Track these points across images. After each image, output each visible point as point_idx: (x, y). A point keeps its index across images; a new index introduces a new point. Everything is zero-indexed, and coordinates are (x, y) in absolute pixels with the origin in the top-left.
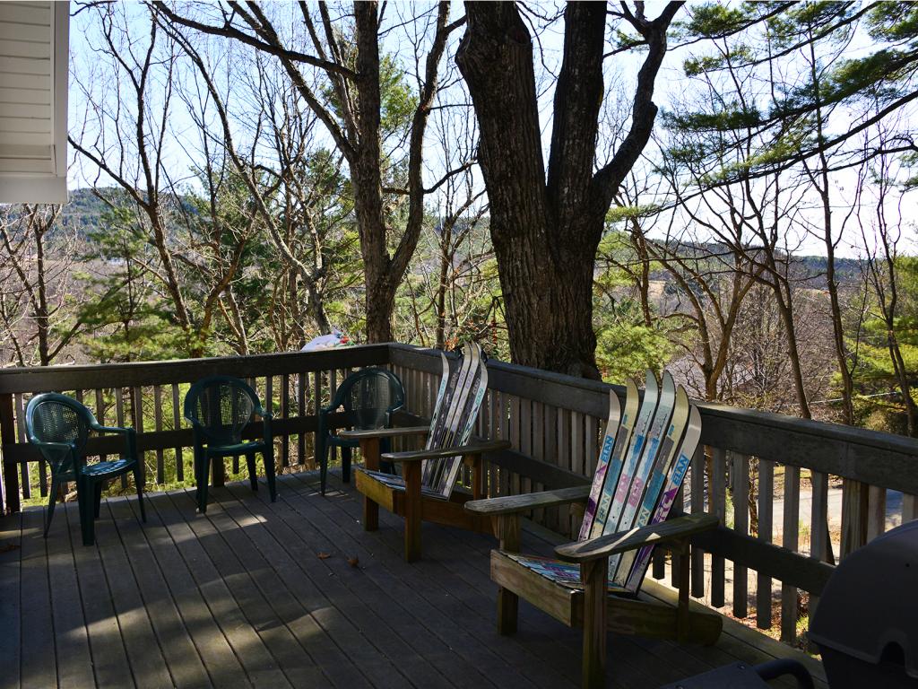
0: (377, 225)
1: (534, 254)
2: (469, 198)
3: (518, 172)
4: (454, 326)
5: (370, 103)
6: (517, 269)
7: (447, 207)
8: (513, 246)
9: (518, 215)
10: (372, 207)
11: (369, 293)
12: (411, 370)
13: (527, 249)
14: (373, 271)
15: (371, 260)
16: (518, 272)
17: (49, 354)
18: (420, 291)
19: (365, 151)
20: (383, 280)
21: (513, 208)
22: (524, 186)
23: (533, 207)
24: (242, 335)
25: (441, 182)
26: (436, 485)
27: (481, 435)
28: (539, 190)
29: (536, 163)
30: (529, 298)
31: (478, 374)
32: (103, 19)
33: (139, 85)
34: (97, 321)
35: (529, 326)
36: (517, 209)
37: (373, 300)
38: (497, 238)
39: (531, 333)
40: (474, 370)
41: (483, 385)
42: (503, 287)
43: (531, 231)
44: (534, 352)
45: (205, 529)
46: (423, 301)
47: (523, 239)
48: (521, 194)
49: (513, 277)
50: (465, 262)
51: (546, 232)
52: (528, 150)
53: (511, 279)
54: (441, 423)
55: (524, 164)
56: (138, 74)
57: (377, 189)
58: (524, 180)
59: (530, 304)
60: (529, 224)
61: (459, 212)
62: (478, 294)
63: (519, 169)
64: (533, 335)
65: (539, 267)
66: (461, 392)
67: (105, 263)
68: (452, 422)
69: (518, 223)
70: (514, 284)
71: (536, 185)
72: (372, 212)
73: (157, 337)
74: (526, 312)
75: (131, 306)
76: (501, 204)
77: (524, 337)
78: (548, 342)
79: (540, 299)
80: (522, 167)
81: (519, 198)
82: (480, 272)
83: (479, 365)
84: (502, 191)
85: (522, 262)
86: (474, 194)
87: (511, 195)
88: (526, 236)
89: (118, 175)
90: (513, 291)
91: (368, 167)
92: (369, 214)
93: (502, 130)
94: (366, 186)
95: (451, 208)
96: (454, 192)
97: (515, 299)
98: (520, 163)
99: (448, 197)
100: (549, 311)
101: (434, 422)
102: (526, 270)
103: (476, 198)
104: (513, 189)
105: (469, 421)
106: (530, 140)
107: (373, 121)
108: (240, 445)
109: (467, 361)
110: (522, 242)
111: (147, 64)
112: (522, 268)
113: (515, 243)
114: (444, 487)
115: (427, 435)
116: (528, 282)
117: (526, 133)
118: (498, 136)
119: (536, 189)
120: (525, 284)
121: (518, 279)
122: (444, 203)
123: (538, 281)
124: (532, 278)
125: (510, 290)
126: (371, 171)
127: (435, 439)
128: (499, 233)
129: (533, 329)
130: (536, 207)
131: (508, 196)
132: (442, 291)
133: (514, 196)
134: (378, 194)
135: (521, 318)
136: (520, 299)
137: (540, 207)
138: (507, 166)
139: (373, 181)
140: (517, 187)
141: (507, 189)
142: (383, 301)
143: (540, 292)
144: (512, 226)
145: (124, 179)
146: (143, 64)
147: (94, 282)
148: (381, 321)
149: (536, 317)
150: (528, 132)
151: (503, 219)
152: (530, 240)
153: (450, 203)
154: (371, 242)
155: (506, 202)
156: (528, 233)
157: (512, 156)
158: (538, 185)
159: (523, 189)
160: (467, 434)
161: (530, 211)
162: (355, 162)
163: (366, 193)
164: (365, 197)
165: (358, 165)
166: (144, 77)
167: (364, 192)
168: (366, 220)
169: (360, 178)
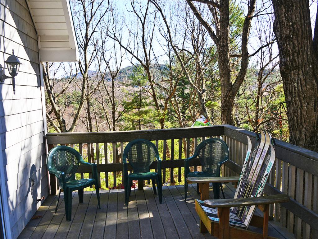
0: (226, 69)
1: (305, 79)
2: (270, 59)
3: (296, 34)
4: (261, 113)
5: (224, 16)
6: (295, 87)
7: (261, 63)
8: (292, 75)
9: (296, 58)
10: (224, 62)
11: (223, 99)
12: (234, 140)
13: (301, 76)
14: (224, 90)
15: (224, 85)
16: (295, 89)
17: (115, 119)
18: (249, 98)
20: (229, 93)
21: (293, 55)
22: (300, 42)
23: (305, 53)
25: (258, 51)
26: (241, 215)
27: (270, 182)
28: (309, 44)
29: (307, 29)
30: (301, 103)
31: (269, 152)
33: (143, 23)
34: (130, 108)
35: (301, 119)
36: (296, 55)
37: (224, 102)
38: (283, 71)
39: (302, 122)
40: (266, 149)
41: (272, 160)
42: (286, 97)
43: (303, 67)
44: (303, 133)
45: (123, 218)
46: (251, 101)
47: (299, 71)
48: (298, 46)
49: (292, 92)
50: (268, 86)
51: (313, 67)
52: (303, 21)
53: (291, 93)
54: (246, 177)
55: (300, 30)
56: (142, 19)
57: (227, 54)
58: (300, 38)
59: (302, 106)
60: (302, 62)
61: (266, 65)
62: (273, 99)
63: (297, 32)
64: (303, 123)
65: (308, 86)
66: (258, 161)
68: (252, 178)
69: (295, 62)
70: (292, 96)
71: (307, 41)
72: (225, 64)
73: (148, 114)
74: (299, 111)
75: (141, 103)
76: (286, 52)
77: (298, 124)
78: (312, 128)
79: (308, 104)
80: (299, 31)
81: (297, 48)
82: (274, 90)
83: (270, 148)
84: (287, 45)
85: (297, 83)
86: (273, 58)
87: (292, 47)
88: (300, 69)
89: (136, 56)
90: (292, 99)
91: (223, 44)
92: (223, 65)
93: (287, 11)
94: (222, 53)
95: (263, 64)
96: (264, 58)
97: (293, 104)
98: (298, 29)
99: (261, 59)
100: (313, 111)
101: (242, 176)
102: (300, 88)
103: (273, 59)
104: (294, 44)
105: (262, 181)
106: (304, 16)
107: (226, 24)
108: (148, 173)
109: (262, 143)
110: (298, 73)
111: (146, 15)
112: (298, 87)
113: (294, 73)
114: (245, 218)
115: (237, 183)
116: (301, 94)
117: (301, 12)
118: (285, 16)
119: (307, 43)
120: (299, 95)
121: (295, 93)
122: (260, 62)
123: (307, 94)
124: (303, 92)
125: (290, 99)
126: (224, 46)
127: (242, 186)
128: (284, 68)
129: (303, 120)
130: (307, 53)
131: (290, 47)
132: (258, 97)
133: (294, 48)
134: (227, 56)
135: (296, 114)
136: (296, 104)
137: (309, 53)
138: (290, 31)
139: (225, 51)
140: (296, 42)
141: (289, 44)
142: (229, 102)
143: (308, 100)
144: (292, 64)
145: (138, 57)
146: (144, 15)
147: (129, 94)
148: (228, 112)
149: (305, 113)
150: (303, 12)
151: (287, 60)
152: (303, 72)
153: (262, 62)
154: (224, 77)
155: (289, 51)
156: (302, 67)
157: (293, 25)
158: (308, 41)
159: (299, 44)
160: (260, 189)
161: (303, 55)
162: (218, 43)
163: (222, 56)
164: (222, 58)
165: (219, 44)
166: (145, 19)
167: (221, 55)
168: (222, 68)
169: (220, 49)
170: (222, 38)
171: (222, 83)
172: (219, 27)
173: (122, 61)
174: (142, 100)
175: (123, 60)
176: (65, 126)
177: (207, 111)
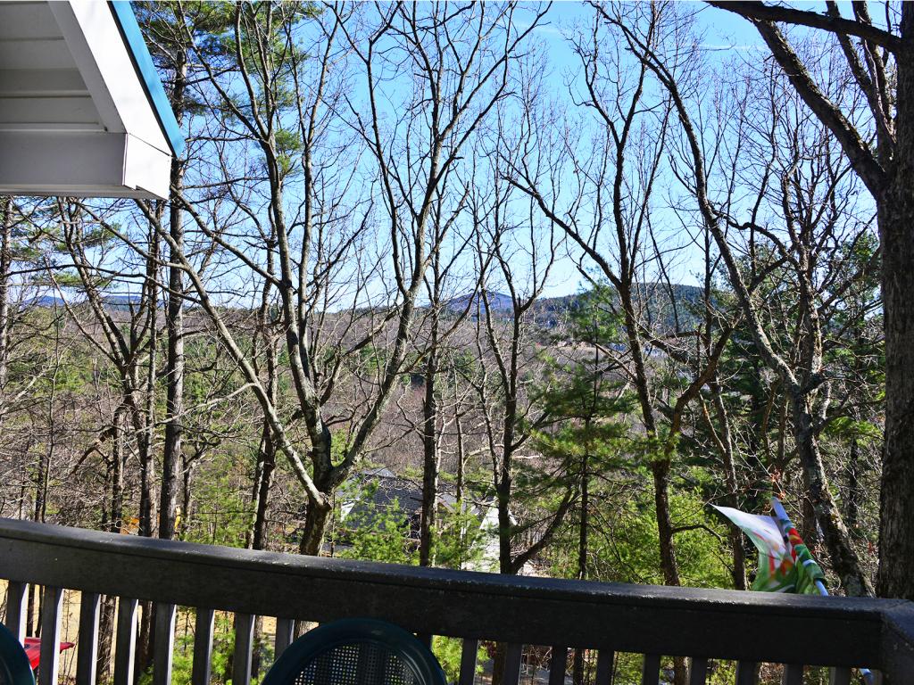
14: (902, 385)
17: (513, 444)
19: (900, 170)
24: (728, 450)
32: (586, 67)
33: (620, 139)
67: (575, 349)
75: (595, 401)
111: (632, 113)
145: (596, 251)
154: (903, 332)
162: (882, 189)
163: (900, 242)
164: (897, 249)
165: (887, 195)
166: (627, 128)
167: (895, 240)
168: (896, 291)
169: (889, 216)
170: (905, 171)
171: (892, 357)
172: (892, 131)
173: (551, 263)
174: (599, 390)
175: (555, 258)
176: (328, 452)
177: (821, 465)
